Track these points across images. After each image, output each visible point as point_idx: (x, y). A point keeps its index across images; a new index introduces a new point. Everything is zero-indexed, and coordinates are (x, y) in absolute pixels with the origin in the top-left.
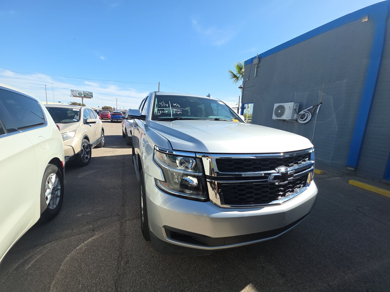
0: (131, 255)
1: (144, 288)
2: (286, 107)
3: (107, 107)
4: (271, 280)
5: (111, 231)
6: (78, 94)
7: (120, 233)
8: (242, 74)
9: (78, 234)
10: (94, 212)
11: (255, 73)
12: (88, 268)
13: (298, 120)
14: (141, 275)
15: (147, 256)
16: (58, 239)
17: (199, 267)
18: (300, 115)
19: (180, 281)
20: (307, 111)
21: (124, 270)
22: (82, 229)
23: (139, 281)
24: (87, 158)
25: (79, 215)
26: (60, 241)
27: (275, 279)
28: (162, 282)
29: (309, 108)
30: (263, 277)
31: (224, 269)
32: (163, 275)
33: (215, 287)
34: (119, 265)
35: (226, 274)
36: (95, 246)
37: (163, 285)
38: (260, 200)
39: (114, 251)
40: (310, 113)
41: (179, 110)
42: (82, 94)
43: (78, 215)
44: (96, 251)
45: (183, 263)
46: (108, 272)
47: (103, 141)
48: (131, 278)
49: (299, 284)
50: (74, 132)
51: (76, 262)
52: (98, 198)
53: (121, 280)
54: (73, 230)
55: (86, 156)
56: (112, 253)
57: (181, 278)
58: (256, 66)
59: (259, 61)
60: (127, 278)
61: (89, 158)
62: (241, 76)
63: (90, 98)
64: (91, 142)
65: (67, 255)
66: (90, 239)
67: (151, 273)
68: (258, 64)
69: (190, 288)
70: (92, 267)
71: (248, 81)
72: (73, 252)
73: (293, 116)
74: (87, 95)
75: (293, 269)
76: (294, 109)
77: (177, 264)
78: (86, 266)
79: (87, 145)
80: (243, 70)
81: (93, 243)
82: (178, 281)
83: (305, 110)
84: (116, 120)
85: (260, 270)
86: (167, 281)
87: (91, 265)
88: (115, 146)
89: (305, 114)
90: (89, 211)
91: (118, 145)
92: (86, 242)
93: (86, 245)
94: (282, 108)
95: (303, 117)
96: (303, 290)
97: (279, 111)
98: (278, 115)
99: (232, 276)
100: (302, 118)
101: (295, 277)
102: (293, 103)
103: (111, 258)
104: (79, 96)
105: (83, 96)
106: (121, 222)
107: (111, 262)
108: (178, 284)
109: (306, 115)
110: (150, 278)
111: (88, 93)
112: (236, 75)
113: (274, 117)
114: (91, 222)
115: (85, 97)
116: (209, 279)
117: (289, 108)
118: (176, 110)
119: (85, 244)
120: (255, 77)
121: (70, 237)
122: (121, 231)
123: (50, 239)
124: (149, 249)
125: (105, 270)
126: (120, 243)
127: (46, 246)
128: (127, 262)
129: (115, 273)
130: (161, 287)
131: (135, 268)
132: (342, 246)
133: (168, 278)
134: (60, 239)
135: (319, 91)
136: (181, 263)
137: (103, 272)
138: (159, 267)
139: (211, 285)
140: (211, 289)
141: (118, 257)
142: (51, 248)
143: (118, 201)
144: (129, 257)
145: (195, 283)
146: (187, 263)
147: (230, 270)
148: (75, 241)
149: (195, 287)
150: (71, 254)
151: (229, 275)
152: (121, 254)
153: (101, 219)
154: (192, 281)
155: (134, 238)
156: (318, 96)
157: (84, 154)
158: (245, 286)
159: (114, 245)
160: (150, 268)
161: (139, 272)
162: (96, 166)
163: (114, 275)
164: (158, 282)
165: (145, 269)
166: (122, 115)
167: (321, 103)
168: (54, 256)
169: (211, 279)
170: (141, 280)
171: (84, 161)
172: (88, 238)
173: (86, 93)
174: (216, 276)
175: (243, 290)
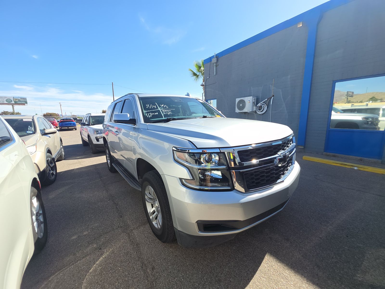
0: (154, 261)
1: (181, 286)
2: (246, 101)
3: (50, 114)
4: (280, 246)
5: (121, 245)
6: (7, 101)
7: (132, 243)
8: (201, 72)
9: (83, 257)
10: (90, 231)
11: (215, 71)
12: (114, 286)
13: (257, 111)
14: (173, 275)
15: (170, 257)
16: (61, 269)
17: (221, 253)
18: (258, 107)
19: (210, 269)
20: (263, 103)
21: (154, 276)
22: (86, 250)
23: (173, 281)
24: (53, 174)
25: (74, 238)
26: (66, 269)
27: (283, 244)
28: (195, 275)
29: (264, 101)
30: (274, 246)
31: (242, 248)
32: (193, 269)
33: (242, 264)
34: (146, 273)
35: (246, 252)
36: (111, 263)
37: (198, 278)
38: (270, 181)
39: (134, 262)
40: (266, 105)
41: (168, 111)
42: (12, 101)
43: (72, 238)
44: (114, 268)
45: (207, 254)
46: (137, 283)
47: (63, 153)
48: (164, 281)
49: (301, 243)
50: (35, 147)
51: (97, 285)
52: (88, 214)
53: (156, 287)
54: (75, 254)
55: (52, 172)
56: (133, 265)
57: (211, 267)
58: (215, 65)
59: (217, 60)
60: (160, 283)
61: (55, 174)
62: (200, 74)
63: (24, 104)
64: (54, 156)
65: (83, 282)
66: (101, 258)
67: (181, 271)
68: (216, 63)
69: (222, 272)
70: (118, 284)
71: (209, 79)
72: (87, 276)
73: (253, 108)
74: (19, 101)
75: (292, 233)
76: (253, 102)
77: (201, 256)
78: (110, 285)
79: (51, 160)
80: (202, 68)
81: (106, 261)
82: (210, 270)
83: (262, 103)
84: (67, 128)
85: (269, 241)
86: (200, 273)
87: (116, 283)
88: (78, 156)
89: (261, 106)
90: (84, 230)
91: (82, 155)
92: (97, 262)
93: (99, 265)
94: (243, 102)
95: (260, 108)
96: (305, 246)
97: (241, 105)
98: (240, 108)
99: (251, 252)
100: (260, 110)
101: (296, 238)
102: (251, 97)
103: (134, 270)
104: (7, 103)
105: (13, 102)
106: (127, 233)
107: (136, 274)
108: (210, 272)
109: (263, 107)
110: (183, 276)
111: (20, 99)
112: (196, 73)
113: (237, 111)
114: (92, 241)
115: (16, 103)
116: (234, 260)
117: (249, 102)
118: (165, 111)
119: (97, 264)
120: (215, 75)
121: (76, 262)
122: (131, 241)
123: (52, 271)
124: (169, 250)
125: (134, 283)
126: (137, 252)
127: (50, 279)
128: (153, 268)
129: (146, 282)
130: (197, 280)
131: (164, 272)
132: (317, 207)
133: (199, 270)
134: (65, 268)
135: (271, 86)
136: (204, 254)
137: (133, 285)
138: (186, 264)
139: (238, 264)
140: (239, 267)
141: (141, 266)
142: (58, 280)
143: (113, 213)
144: (152, 263)
145: (225, 267)
146: (210, 252)
147: (248, 248)
148: (84, 265)
149: (226, 270)
150: (86, 279)
151: (248, 251)
152: (143, 263)
153: (102, 235)
154: (221, 266)
155: (149, 245)
156: (270, 90)
157: (49, 170)
158: (264, 256)
159: (131, 257)
160: (178, 267)
161: (169, 274)
162: (67, 182)
163: (145, 284)
164: (192, 277)
165: (174, 269)
166: (72, 121)
167: (273, 96)
168: (67, 287)
169: (236, 260)
170: (175, 280)
171: (50, 178)
172: (98, 258)
173: (17, 99)
174: (238, 256)
175: (264, 260)
